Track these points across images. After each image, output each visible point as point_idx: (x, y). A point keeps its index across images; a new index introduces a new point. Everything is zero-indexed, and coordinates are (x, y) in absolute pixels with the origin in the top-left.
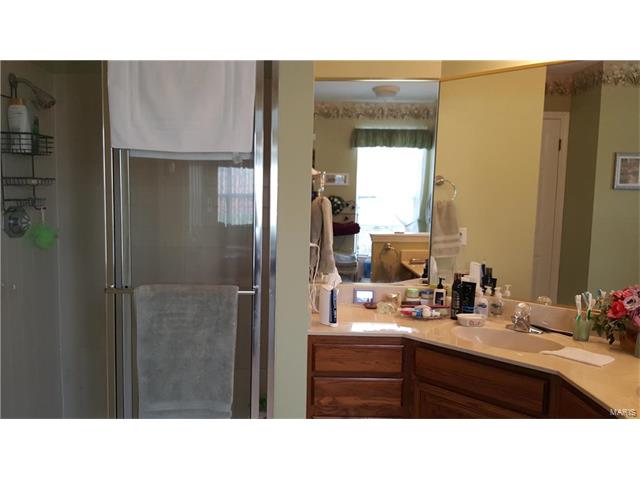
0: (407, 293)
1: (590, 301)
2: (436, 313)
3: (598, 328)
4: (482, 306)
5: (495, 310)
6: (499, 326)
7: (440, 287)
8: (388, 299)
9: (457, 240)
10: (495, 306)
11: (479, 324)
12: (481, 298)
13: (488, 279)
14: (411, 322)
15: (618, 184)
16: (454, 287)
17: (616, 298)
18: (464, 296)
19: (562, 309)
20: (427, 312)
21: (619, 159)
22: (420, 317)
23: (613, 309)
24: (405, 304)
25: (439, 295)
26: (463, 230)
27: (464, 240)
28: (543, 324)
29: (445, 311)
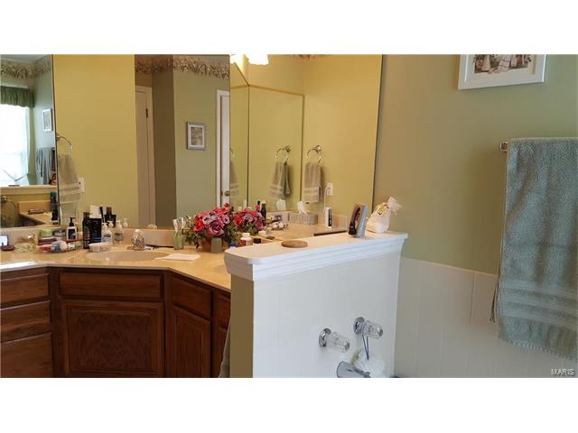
0: (41, 234)
1: (180, 224)
2: (71, 246)
3: (189, 239)
4: (108, 236)
5: (118, 237)
6: (122, 248)
7: (72, 224)
8: (24, 240)
9: (76, 188)
10: (117, 234)
11: (107, 249)
12: (106, 229)
13: (110, 216)
14: (50, 256)
15: (190, 145)
16: (84, 223)
17: (197, 218)
18: (93, 229)
19: (164, 231)
20: (64, 245)
21: (189, 127)
22: (58, 250)
23: (197, 225)
24: (41, 242)
25: (71, 231)
26: (81, 180)
27: (82, 189)
28: (153, 243)
29: (79, 243)
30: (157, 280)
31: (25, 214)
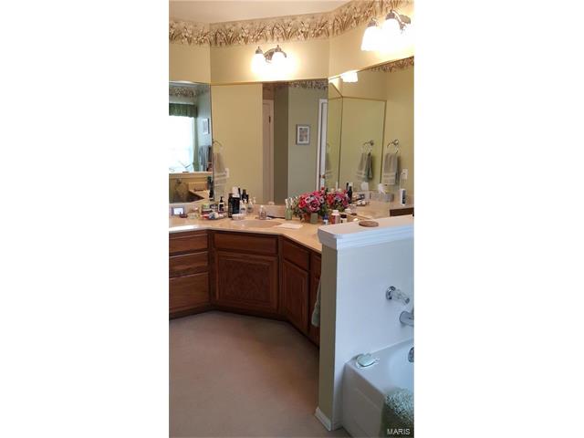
0: (203, 207)
1: (290, 202)
2: (221, 215)
3: (295, 214)
4: (244, 209)
5: (250, 210)
6: (252, 218)
7: (221, 201)
8: (193, 211)
9: (224, 176)
10: (249, 208)
11: (243, 218)
12: (243, 205)
13: (245, 196)
14: (208, 222)
15: (298, 142)
16: (229, 201)
17: (302, 199)
18: (234, 204)
19: (279, 207)
20: (217, 215)
21: (299, 128)
22: (213, 218)
23: (301, 203)
24: (203, 213)
25: (221, 206)
26: (227, 169)
27: (228, 176)
28: (272, 215)
29: (226, 214)
30: (274, 241)
31: (192, 191)
